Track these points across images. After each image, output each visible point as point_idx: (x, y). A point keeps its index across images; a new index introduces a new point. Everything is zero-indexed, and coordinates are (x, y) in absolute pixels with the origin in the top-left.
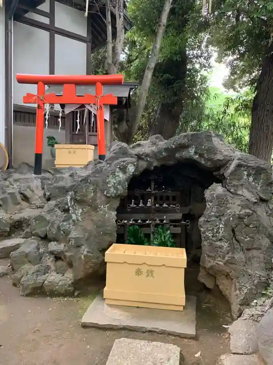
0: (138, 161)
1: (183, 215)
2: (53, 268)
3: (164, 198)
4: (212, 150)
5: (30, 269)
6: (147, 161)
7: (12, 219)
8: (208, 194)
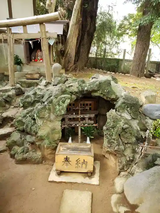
0: (71, 96)
1: (95, 115)
2: (30, 149)
3: (85, 105)
4: (111, 92)
5: (18, 149)
6: (76, 95)
7: (2, 116)
8: (108, 114)
